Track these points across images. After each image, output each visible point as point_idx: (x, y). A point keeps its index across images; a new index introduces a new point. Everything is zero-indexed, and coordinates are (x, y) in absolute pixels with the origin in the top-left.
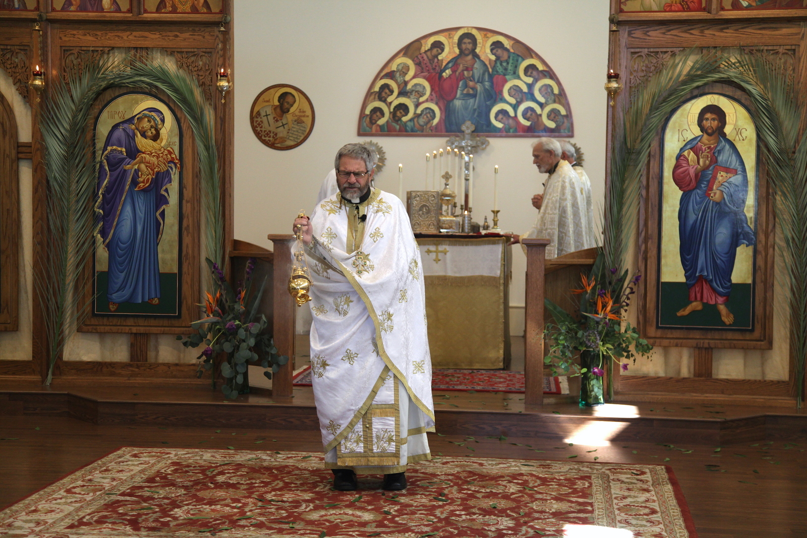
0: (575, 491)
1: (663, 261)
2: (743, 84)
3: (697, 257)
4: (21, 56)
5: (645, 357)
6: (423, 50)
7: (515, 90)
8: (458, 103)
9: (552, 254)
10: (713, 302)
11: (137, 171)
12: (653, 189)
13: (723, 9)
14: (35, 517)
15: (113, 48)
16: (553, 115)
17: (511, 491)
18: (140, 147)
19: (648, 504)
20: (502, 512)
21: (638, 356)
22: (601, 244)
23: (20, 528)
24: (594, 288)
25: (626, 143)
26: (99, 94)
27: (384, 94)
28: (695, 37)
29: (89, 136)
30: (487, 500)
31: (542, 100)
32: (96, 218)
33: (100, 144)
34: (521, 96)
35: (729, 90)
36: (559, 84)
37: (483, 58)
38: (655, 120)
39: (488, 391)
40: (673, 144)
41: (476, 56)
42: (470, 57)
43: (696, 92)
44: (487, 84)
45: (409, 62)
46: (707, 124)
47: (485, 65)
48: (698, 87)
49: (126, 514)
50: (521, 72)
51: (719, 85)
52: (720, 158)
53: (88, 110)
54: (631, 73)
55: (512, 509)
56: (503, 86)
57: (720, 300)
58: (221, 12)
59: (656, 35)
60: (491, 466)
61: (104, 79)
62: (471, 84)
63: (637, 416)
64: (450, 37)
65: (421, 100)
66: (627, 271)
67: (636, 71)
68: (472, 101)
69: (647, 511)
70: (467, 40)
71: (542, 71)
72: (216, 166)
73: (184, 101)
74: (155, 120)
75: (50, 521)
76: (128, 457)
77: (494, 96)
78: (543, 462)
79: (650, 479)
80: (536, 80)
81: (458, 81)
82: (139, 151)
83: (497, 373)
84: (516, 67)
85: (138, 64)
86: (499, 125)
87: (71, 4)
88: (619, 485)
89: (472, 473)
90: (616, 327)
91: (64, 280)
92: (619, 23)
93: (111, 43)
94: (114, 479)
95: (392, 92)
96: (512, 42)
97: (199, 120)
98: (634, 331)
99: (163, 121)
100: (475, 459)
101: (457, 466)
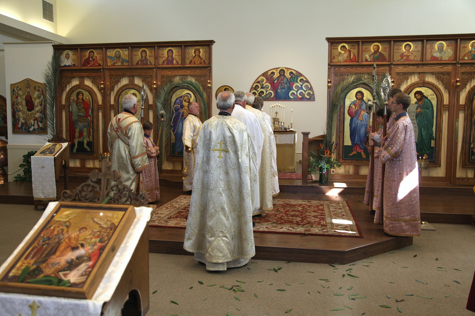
0: (319, 209)
1: (345, 139)
2: (369, 84)
3: (355, 137)
4: (150, 79)
5: (339, 168)
6: (268, 74)
7: (297, 86)
8: (279, 91)
9: (311, 136)
10: (360, 151)
11: (183, 112)
12: (342, 116)
13: (363, 62)
14: (158, 215)
15: (176, 75)
16: (308, 94)
17: (300, 209)
18: (184, 105)
19: (342, 213)
20: (297, 216)
21: (337, 168)
22: (326, 134)
23: (154, 218)
24: (324, 147)
25: (333, 103)
26: (172, 89)
27: (256, 88)
28: (354, 70)
29: (169, 102)
30: (292, 212)
31: (305, 89)
32: (171, 127)
33: (172, 104)
34: (298, 88)
35: (365, 86)
36: (310, 85)
37: (287, 77)
38: (342, 95)
39: (290, 179)
40: (348, 103)
41: (285, 76)
42: (283, 76)
43: (354, 87)
44: (288, 85)
45: (264, 78)
46: (358, 97)
47: (288, 79)
48: (355, 85)
49: (184, 215)
50: (299, 81)
51: (362, 85)
52: (362, 107)
53: (169, 94)
54: (335, 81)
55: (300, 215)
56: (293, 85)
57: (362, 151)
58: (208, 64)
59: (342, 69)
60: (293, 202)
61: (174, 85)
62: (283, 85)
63: (346, 187)
64: (277, 70)
65: (268, 90)
66: (334, 142)
67: (336, 80)
68: (283, 90)
69: (341, 215)
70: (282, 71)
71: (305, 81)
72: (207, 110)
73: (197, 91)
74: (188, 96)
75: (162, 217)
76: (183, 198)
77: (290, 88)
78: (308, 201)
79: (342, 205)
80: (303, 83)
81: (279, 84)
82: (184, 106)
83: (293, 173)
84: (297, 79)
85: (184, 80)
86: (292, 97)
87: (164, 63)
88: (332, 207)
89: (287, 204)
90: (330, 159)
91: (162, 145)
92: (331, 66)
93: (176, 74)
94: (179, 205)
95: (259, 87)
96: (296, 72)
97: (202, 96)
98: (336, 160)
99: (191, 97)
100: (288, 200)
101: (282, 202)
